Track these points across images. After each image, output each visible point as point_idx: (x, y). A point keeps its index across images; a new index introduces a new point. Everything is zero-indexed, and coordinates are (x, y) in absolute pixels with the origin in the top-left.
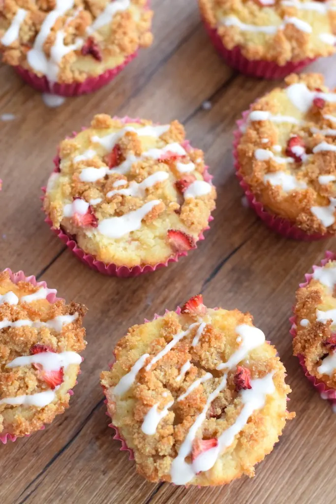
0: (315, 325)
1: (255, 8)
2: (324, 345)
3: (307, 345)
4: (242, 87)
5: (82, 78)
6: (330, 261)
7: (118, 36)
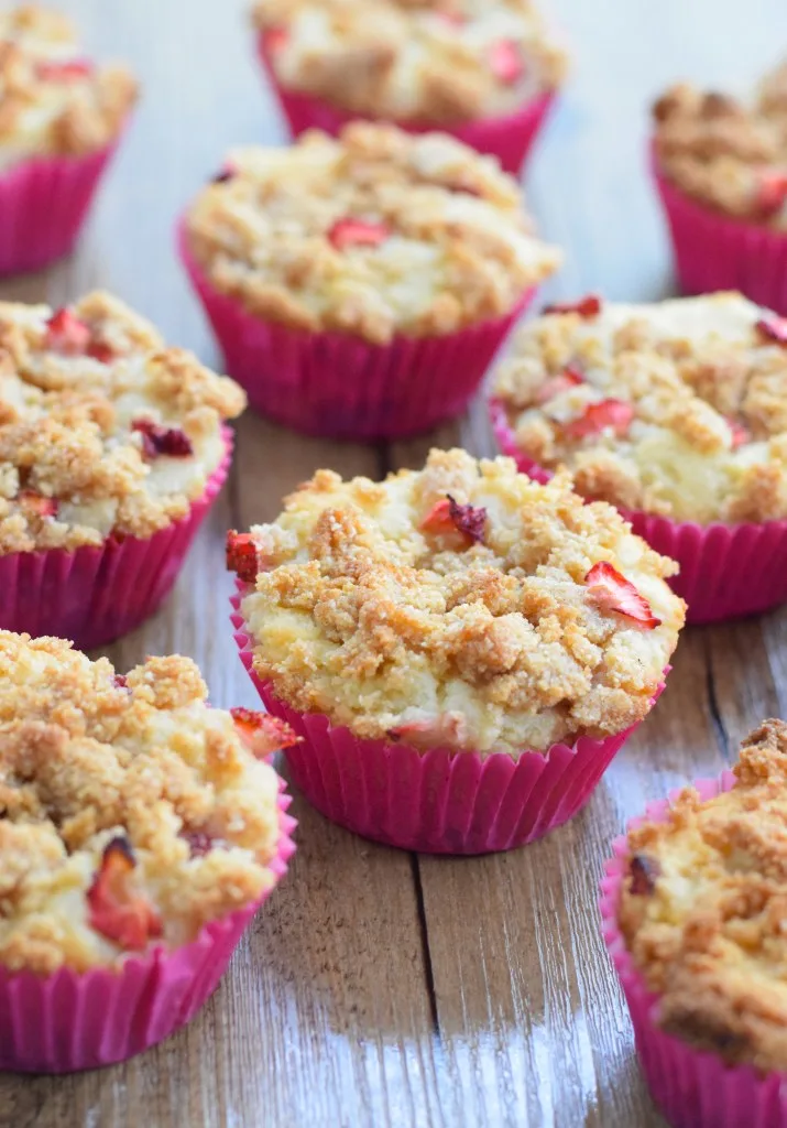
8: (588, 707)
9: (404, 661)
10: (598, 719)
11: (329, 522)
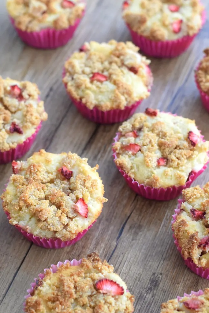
0: (190, 238)
1: (99, 84)
2: (199, 246)
3: (190, 251)
4: (104, 131)
5: (15, 146)
6: (182, 203)
7: (28, 117)
8: (59, 234)
9: (23, 210)
10: (60, 237)
11: (31, 167)
